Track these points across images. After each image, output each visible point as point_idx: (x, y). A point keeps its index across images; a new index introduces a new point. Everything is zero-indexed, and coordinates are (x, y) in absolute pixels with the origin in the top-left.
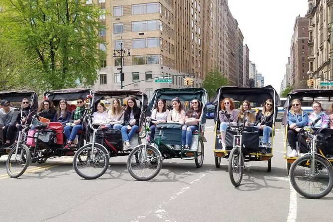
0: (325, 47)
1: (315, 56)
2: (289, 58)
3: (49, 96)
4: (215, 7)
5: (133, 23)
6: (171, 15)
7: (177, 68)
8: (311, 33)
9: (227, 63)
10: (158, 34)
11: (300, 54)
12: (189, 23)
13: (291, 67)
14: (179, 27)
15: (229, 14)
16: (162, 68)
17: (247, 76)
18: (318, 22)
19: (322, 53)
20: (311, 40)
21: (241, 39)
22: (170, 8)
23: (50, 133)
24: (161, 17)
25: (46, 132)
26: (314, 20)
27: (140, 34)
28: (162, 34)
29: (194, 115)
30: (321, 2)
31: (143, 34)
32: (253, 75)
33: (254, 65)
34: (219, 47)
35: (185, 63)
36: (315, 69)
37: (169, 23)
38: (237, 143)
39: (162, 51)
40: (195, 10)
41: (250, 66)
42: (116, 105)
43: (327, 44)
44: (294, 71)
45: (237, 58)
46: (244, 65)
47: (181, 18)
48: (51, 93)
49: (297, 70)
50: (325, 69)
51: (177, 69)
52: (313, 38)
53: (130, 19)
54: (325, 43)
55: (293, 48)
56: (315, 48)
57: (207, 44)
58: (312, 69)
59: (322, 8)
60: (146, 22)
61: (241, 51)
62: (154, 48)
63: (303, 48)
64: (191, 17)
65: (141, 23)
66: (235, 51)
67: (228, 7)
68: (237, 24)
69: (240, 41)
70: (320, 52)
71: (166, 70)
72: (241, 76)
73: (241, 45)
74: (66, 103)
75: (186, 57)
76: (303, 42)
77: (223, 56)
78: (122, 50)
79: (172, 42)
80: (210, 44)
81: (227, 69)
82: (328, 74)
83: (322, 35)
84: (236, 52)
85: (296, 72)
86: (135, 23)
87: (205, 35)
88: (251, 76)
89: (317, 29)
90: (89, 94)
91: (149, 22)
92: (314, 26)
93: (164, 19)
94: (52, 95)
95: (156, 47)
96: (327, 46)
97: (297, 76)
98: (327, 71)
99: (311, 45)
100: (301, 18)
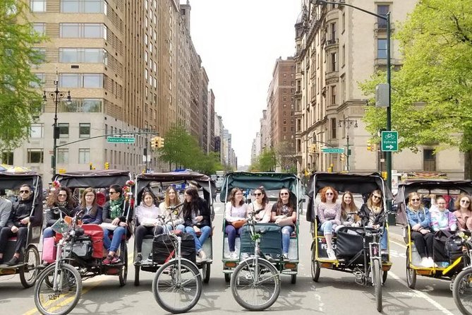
0: (318, 101)
1: (304, 112)
2: (264, 111)
3: (60, 181)
4: (175, 35)
5: (61, 50)
6: (119, 43)
7: (126, 119)
8: (299, 82)
9: (188, 114)
10: (102, 69)
11: (281, 107)
12: (141, 56)
13: (267, 123)
14: (129, 60)
15: (192, 48)
16: (106, 118)
17: (212, 133)
18: (308, 69)
19: (315, 109)
20: (299, 91)
21: (205, 82)
22: (117, 33)
23: (87, 242)
24: (106, 44)
25: (81, 240)
26: (303, 66)
27: (73, 67)
28: (106, 69)
29: (284, 210)
30: (313, 44)
31: (77, 67)
32: (219, 130)
33: (220, 118)
34: (179, 92)
35: (136, 112)
36: (303, 129)
37: (116, 54)
38: (375, 253)
39: (106, 93)
40: (150, 38)
41: (216, 119)
42: (172, 196)
43: (321, 98)
44: (272, 129)
45: (200, 109)
46: (209, 118)
47: (132, 49)
48: (64, 176)
49: (277, 127)
50: (318, 130)
51: (125, 121)
52: (302, 89)
53: (57, 43)
54: (318, 98)
55: (271, 99)
56: (303, 101)
57: (165, 86)
58: (299, 129)
59: (314, 53)
60: (83, 50)
61: (205, 98)
62: (93, 89)
63: (285, 100)
64: (145, 47)
65: (75, 50)
66: (198, 98)
67: (190, 37)
68: (201, 61)
69: (204, 85)
70: (311, 108)
71: (111, 121)
72: (205, 133)
73: (205, 90)
74: (94, 192)
75: (138, 103)
76: (285, 92)
77: (184, 104)
78: (57, 92)
79: (120, 82)
80: (168, 87)
81: (188, 123)
82: (322, 136)
83: (314, 86)
84: (199, 101)
85: (275, 131)
86: (65, 50)
87: (162, 75)
88: (217, 134)
89: (307, 78)
90: (129, 179)
91: (87, 50)
92: (302, 73)
93: (109, 48)
94: (66, 179)
95: (98, 87)
96: (322, 101)
97: (277, 135)
98: (321, 133)
99: (299, 97)
100: (283, 61)
